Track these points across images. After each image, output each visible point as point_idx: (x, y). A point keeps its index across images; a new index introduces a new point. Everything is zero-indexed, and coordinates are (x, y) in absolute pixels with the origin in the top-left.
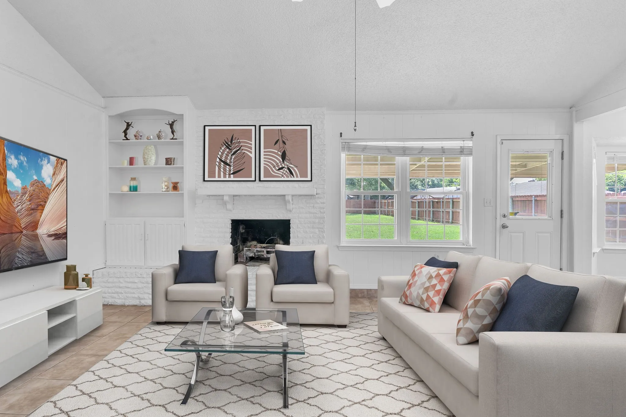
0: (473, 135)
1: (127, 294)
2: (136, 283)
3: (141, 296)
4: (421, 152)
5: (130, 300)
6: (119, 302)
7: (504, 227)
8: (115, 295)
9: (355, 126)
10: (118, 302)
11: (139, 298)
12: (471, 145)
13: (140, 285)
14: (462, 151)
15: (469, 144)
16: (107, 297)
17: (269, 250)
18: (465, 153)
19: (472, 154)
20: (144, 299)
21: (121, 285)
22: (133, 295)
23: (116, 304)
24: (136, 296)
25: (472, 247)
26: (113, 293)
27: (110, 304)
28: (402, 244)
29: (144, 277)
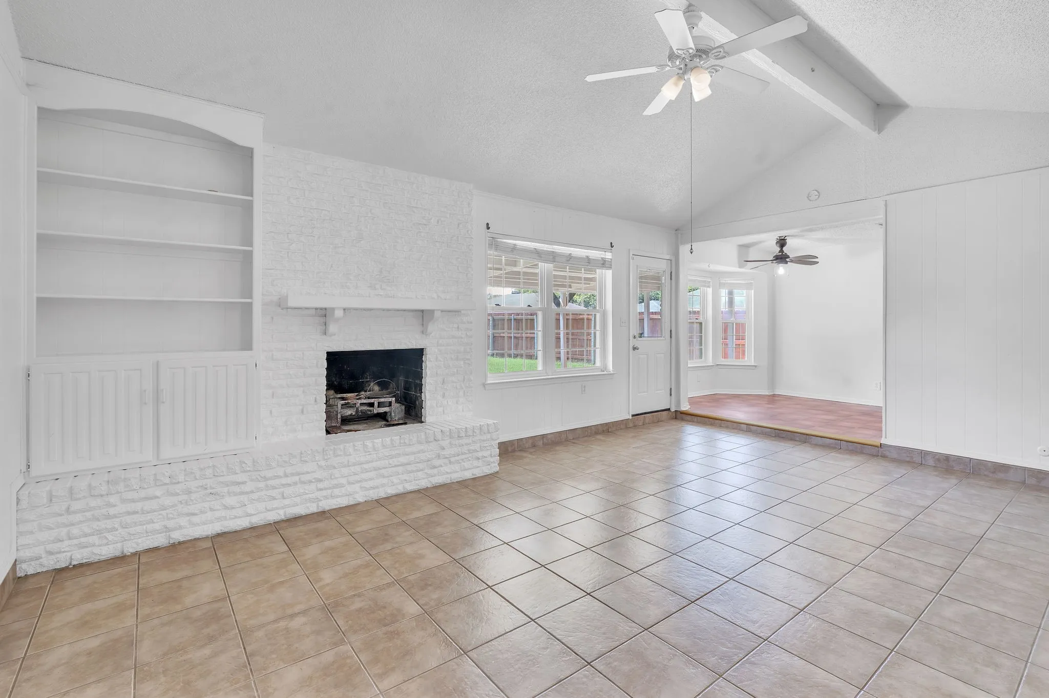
0: (612, 247)
1: (131, 527)
2: (157, 497)
3: (171, 524)
4: (569, 260)
5: (140, 541)
6: (106, 552)
7: (635, 349)
8: (94, 539)
9: (691, 249)
10: (103, 554)
11: (167, 529)
12: (610, 257)
13: (168, 501)
14: (604, 264)
15: (608, 256)
16: (66, 549)
17: (382, 400)
18: (607, 266)
19: (611, 268)
20: (180, 527)
21: (112, 511)
22: (150, 527)
23: (95, 558)
24: (157, 526)
25: (612, 372)
26: (86, 535)
27: (75, 563)
28: (548, 376)
29: (180, 480)
